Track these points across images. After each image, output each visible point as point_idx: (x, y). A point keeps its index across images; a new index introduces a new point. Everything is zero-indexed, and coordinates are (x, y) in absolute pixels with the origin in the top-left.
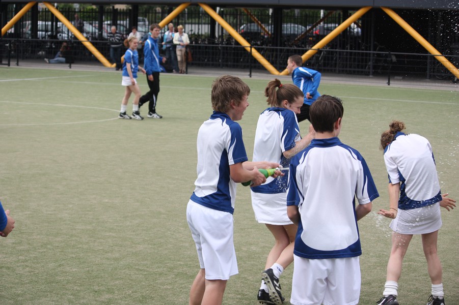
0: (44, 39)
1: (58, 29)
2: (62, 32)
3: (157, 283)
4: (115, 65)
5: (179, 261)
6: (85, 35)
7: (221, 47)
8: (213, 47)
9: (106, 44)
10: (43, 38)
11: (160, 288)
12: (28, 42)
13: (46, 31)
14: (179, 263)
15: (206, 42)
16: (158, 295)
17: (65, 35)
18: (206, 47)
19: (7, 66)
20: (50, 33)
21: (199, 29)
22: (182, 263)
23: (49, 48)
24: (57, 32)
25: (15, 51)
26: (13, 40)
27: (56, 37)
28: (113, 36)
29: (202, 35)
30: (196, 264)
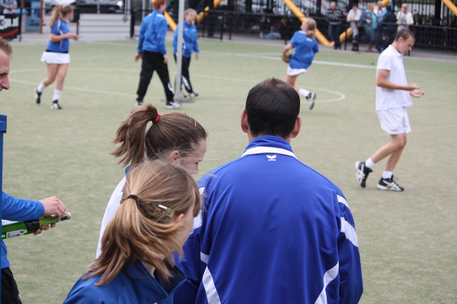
0: (258, 13)
1: (274, 4)
2: (278, 7)
3: (372, 277)
4: (333, 43)
5: (396, 255)
6: (302, 10)
7: (446, 29)
8: (437, 29)
9: (324, 21)
10: (257, 11)
11: (374, 282)
12: (242, 15)
13: (262, 4)
14: (396, 257)
15: (431, 24)
16: (372, 291)
17: (281, 11)
18: (430, 29)
19: (219, 40)
20: (265, 7)
21: (423, 9)
22: (399, 257)
23: (264, 23)
24: (273, 6)
25: (227, 24)
26: (226, 12)
27: (271, 11)
28: (333, 13)
29: (426, 15)
30: (414, 259)
